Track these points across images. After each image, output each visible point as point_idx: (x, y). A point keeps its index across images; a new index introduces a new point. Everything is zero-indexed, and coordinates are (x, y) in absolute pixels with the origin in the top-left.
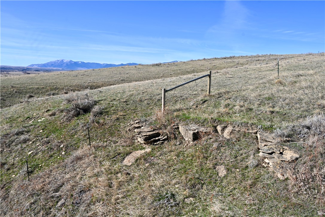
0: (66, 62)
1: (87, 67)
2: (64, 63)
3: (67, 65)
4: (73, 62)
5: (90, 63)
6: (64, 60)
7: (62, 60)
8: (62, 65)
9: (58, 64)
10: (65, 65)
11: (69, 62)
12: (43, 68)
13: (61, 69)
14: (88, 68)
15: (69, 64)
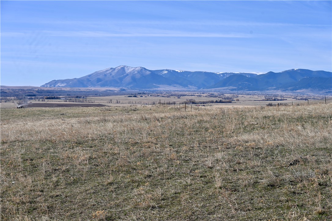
0: (130, 73)
1: (181, 84)
2: (127, 75)
3: (134, 79)
4: (148, 73)
5: (190, 73)
6: (126, 68)
7: (123, 69)
8: (121, 79)
9: (113, 77)
10: (128, 79)
11: (138, 72)
12: (76, 89)
13: (116, 89)
14: (185, 86)
15: (138, 76)
